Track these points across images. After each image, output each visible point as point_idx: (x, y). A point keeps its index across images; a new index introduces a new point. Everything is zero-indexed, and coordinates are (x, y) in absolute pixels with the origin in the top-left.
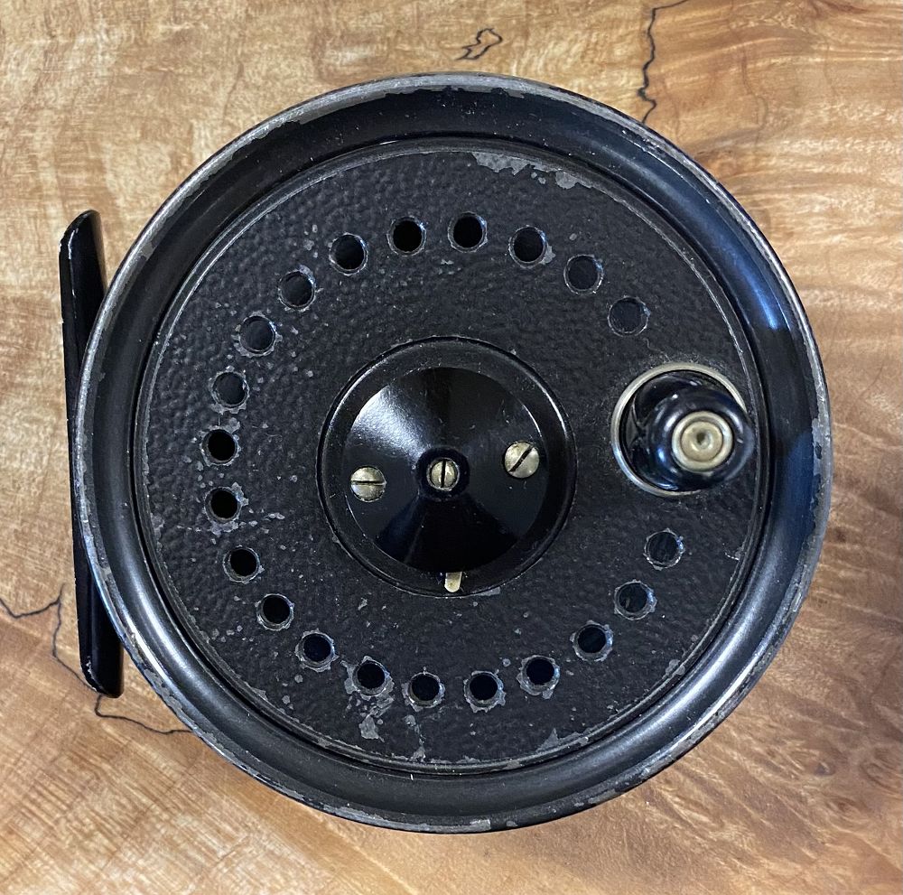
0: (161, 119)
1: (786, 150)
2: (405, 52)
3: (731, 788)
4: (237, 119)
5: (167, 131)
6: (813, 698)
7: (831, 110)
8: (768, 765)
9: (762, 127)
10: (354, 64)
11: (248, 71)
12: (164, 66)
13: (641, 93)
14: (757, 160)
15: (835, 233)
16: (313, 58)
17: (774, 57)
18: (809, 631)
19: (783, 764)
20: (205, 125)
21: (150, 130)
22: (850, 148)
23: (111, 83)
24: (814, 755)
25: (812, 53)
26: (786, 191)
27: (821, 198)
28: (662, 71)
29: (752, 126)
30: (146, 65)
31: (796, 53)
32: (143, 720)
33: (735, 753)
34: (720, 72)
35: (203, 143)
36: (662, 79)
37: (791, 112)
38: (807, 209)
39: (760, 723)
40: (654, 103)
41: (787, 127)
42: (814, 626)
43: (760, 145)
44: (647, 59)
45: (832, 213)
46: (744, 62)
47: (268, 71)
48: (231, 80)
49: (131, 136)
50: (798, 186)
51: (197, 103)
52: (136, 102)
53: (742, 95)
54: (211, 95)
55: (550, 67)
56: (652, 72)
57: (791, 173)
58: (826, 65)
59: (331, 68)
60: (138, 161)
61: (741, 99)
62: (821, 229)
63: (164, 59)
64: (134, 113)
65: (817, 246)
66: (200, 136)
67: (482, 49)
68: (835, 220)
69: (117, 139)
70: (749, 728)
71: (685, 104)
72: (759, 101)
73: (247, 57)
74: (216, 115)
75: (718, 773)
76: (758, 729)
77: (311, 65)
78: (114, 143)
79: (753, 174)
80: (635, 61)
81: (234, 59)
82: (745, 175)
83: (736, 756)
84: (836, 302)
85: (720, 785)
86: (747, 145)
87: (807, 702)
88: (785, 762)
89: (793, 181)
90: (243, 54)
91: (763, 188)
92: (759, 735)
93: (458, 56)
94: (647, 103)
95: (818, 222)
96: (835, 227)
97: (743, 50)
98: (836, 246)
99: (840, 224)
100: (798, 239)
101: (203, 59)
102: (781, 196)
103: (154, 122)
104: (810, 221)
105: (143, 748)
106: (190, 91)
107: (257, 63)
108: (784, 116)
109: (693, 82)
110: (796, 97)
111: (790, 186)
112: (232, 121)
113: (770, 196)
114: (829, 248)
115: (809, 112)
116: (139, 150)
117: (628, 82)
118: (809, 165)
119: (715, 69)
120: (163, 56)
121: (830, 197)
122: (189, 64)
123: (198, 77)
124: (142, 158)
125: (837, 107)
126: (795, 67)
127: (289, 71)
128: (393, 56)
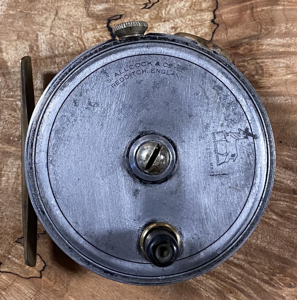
0: (25, 31)
1: (269, 42)
2: (121, 6)
3: (256, 294)
4: (56, 31)
5: (28, 36)
6: (287, 257)
7: (286, 27)
8: (270, 284)
9: (260, 34)
10: (101, 11)
11: (60, 13)
12: (26, 11)
13: (213, 21)
14: (258, 47)
15: (289, 74)
16: (86, 8)
17: (264, 7)
18: (284, 230)
19: (275, 284)
20: (43, 34)
21: (21, 36)
22: (294, 41)
23: (5, 17)
24: (288, 280)
25: (278, 5)
26: (269, 58)
27: (283, 61)
28: (221, 12)
29: (256, 33)
30: (19, 10)
31: (272, 5)
32: (18, 273)
33: (257, 280)
34: (243, 13)
35: (42, 41)
36: (221, 16)
37: (270, 28)
38: (277, 65)
39: (266, 268)
40: (218, 25)
41: (269, 34)
42: (286, 228)
43: (259, 41)
44: (215, 8)
45: (287, 67)
46: (252, 9)
47: (67, 13)
48: (53, 17)
49: (13, 38)
50: (274, 56)
51: (40, 25)
52: (15, 25)
53: (252, 21)
54: (45, 22)
55: (178, 11)
56: (217, 13)
57: (271, 51)
58: (284, 10)
59: (92, 12)
60: (16, 48)
61: (251, 23)
62: (283, 73)
63: (26, 8)
64: (14, 29)
65: (282, 80)
66: (41, 38)
67: (151, 4)
68: (289, 69)
69: (7, 39)
70: (262, 269)
71: (230, 25)
72: (258, 23)
73: (59, 7)
74: (47, 30)
75: (251, 288)
76: (266, 270)
77: (84, 10)
78: (6, 41)
79: (257, 52)
80: (211, 9)
81: (54, 8)
82: (253, 52)
83: (257, 281)
84: (290, 101)
85: (251, 293)
86: (254, 41)
87: (285, 259)
88: (277, 283)
89: (272, 54)
90: (57, 6)
91: (260, 57)
92: (266, 272)
93: (142, 7)
94: (215, 25)
95: (282, 70)
96: (288, 72)
97: (252, 4)
98: (290, 79)
99: (290, 71)
100: (275, 77)
101: (42, 8)
102: (268, 60)
103: (23, 33)
104: (279, 70)
105: (18, 285)
106: (36, 20)
107: (63, 10)
108: (268, 29)
109: (233, 16)
110: (272, 22)
111: (271, 56)
112: (53, 32)
113: (263, 60)
114: (286, 80)
115: (278, 28)
116: (16, 44)
117: (208, 17)
118: (278, 48)
119: (241, 11)
120: (25, 7)
121: (287, 60)
122: (36, 10)
123: (40, 15)
124: (18, 47)
125: (288, 26)
126: (272, 11)
127: (76, 13)
128: (116, 7)
